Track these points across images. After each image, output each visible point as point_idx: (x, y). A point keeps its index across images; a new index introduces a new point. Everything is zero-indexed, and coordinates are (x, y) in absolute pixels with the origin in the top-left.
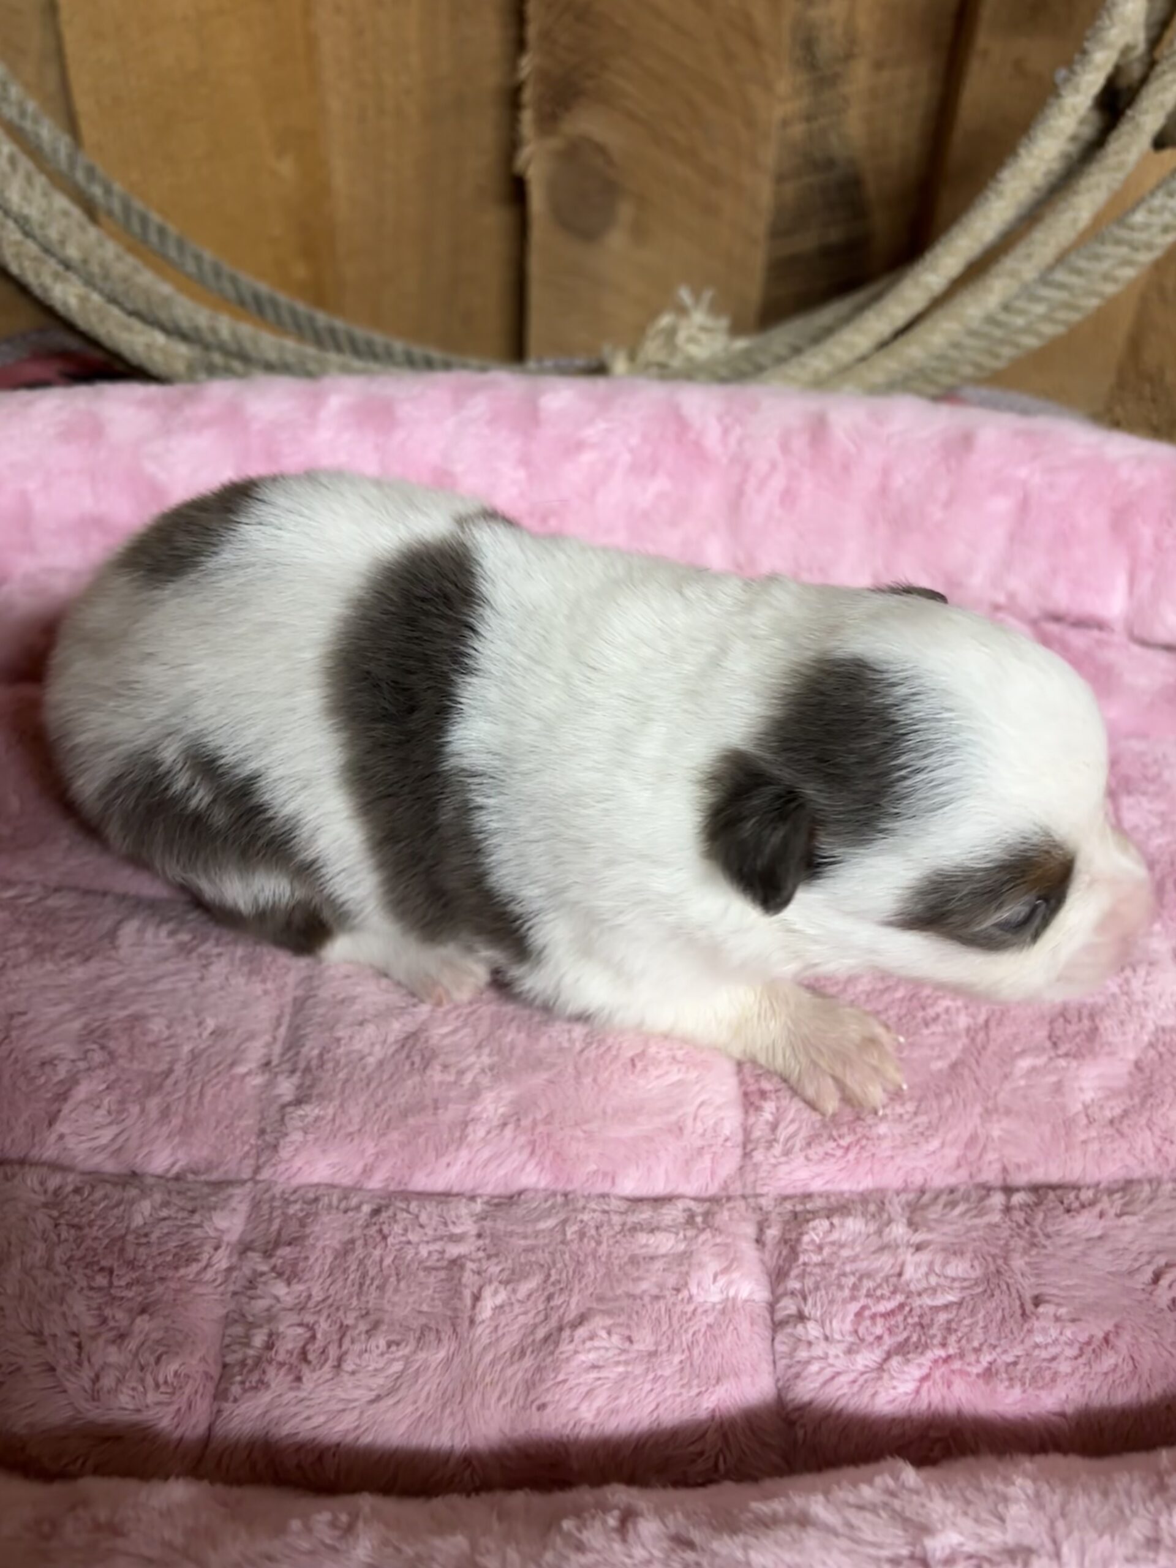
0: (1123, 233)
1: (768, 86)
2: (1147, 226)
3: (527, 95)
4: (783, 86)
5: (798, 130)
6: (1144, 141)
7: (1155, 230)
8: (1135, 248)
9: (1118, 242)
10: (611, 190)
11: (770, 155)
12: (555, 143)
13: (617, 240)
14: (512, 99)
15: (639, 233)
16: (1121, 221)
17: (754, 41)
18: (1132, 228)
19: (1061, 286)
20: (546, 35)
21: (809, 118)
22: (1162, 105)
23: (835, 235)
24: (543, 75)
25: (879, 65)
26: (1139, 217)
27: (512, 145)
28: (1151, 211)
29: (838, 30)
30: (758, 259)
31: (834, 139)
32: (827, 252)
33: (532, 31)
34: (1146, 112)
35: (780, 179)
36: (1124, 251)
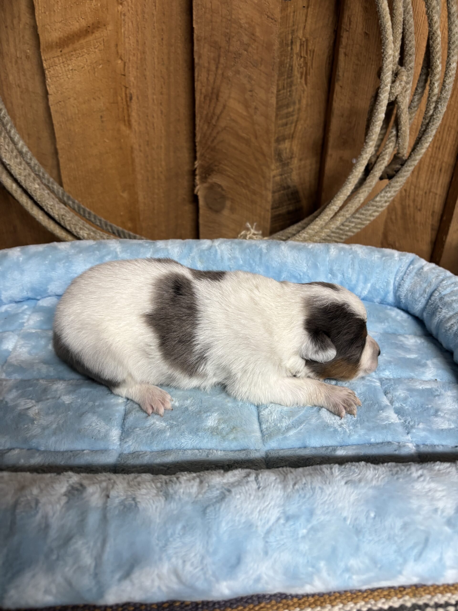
0: (374, 203)
1: (268, 167)
2: (380, 201)
3: (197, 172)
4: (273, 167)
5: (278, 178)
6: (377, 179)
7: (383, 202)
8: (378, 207)
9: (373, 206)
10: (223, 197)
11: (270, 186)
12: (206, 185)
13: (226, 212)
14: (193, 173)
15: (232, 210)
16: (373, 200)
17: (264, 155)
18: (376, 202)
19: (358, 218)
20: (202, 155)
21: (281, 175)
22: (381, 169)
23: (291, 208)
24: (202, 166)
25: (301, 160)
26: (378, 199)
27: (194, 186)
28: (381, 197)
29: (288, 150)
30: (269, 215)
31: (289, 180)
32: (289, 212)
33: (198, 155)
34: (377, 171)
35: (274, 192)
36: (375, 208)
